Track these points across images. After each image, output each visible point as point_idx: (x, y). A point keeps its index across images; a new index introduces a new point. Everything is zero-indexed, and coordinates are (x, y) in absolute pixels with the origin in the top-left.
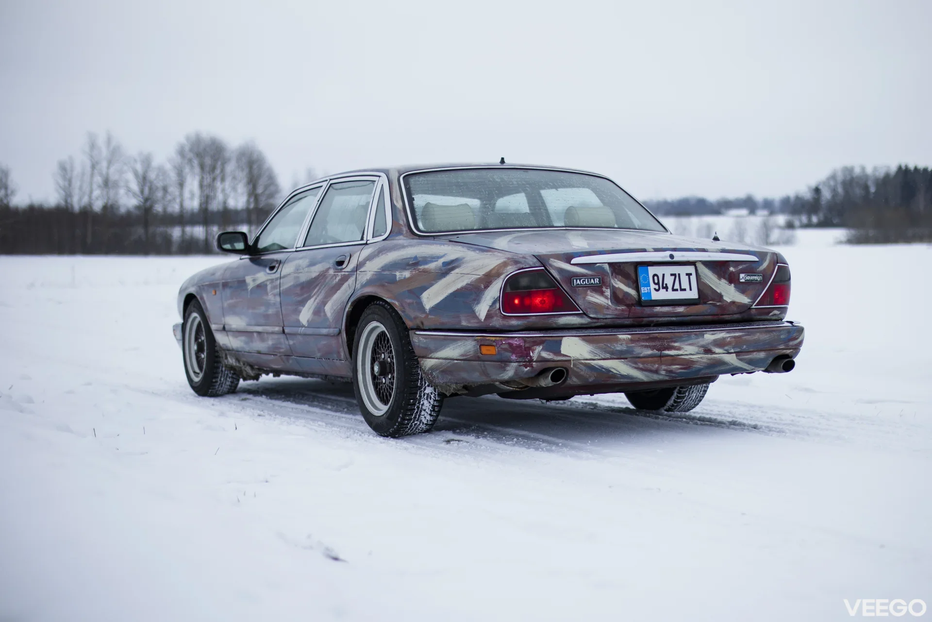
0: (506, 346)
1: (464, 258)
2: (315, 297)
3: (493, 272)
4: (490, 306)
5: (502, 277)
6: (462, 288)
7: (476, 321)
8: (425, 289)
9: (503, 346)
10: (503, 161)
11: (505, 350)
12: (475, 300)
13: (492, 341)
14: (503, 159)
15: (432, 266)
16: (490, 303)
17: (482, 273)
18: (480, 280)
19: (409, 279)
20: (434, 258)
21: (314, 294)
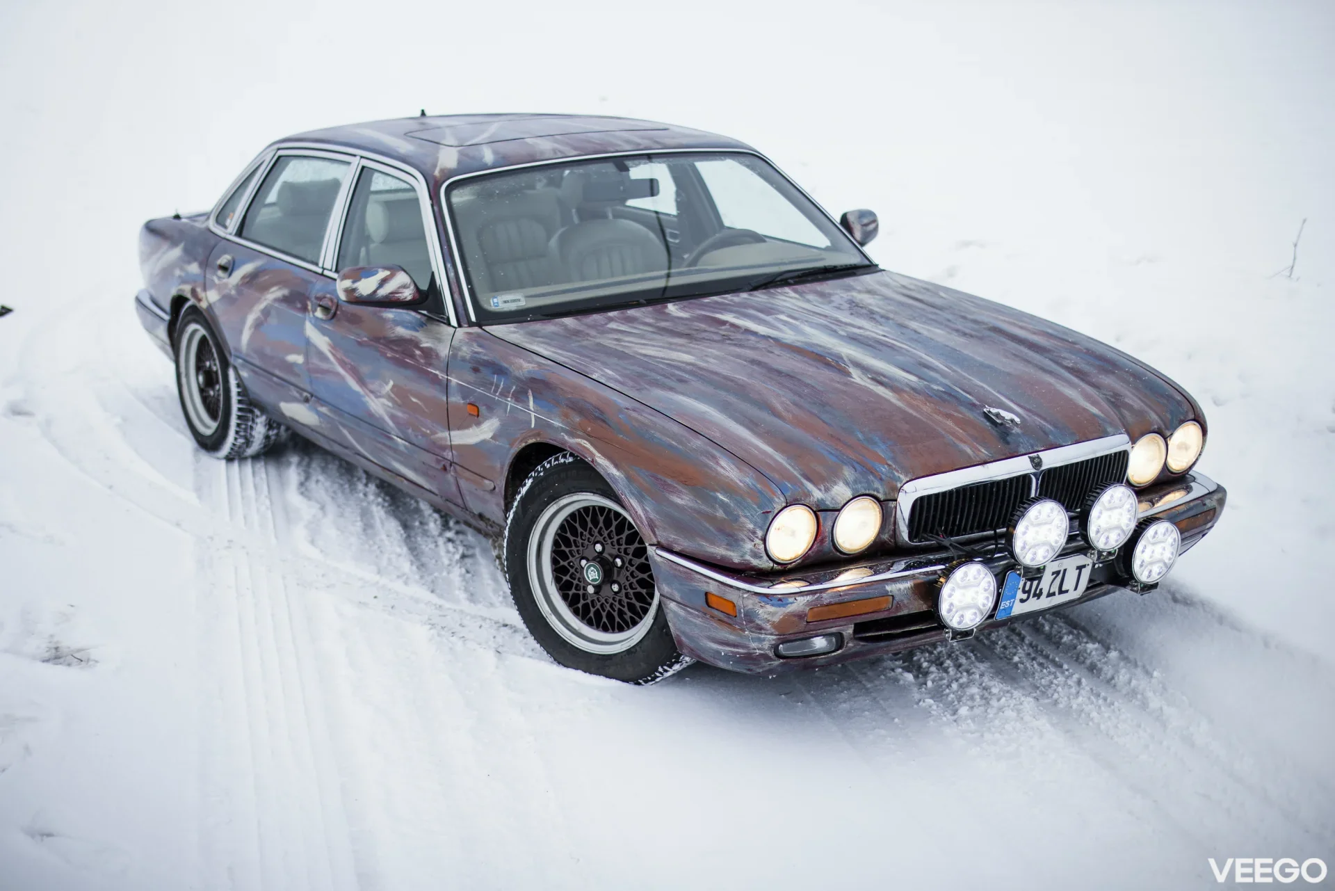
10: (423, 114)
14: (423, 111)
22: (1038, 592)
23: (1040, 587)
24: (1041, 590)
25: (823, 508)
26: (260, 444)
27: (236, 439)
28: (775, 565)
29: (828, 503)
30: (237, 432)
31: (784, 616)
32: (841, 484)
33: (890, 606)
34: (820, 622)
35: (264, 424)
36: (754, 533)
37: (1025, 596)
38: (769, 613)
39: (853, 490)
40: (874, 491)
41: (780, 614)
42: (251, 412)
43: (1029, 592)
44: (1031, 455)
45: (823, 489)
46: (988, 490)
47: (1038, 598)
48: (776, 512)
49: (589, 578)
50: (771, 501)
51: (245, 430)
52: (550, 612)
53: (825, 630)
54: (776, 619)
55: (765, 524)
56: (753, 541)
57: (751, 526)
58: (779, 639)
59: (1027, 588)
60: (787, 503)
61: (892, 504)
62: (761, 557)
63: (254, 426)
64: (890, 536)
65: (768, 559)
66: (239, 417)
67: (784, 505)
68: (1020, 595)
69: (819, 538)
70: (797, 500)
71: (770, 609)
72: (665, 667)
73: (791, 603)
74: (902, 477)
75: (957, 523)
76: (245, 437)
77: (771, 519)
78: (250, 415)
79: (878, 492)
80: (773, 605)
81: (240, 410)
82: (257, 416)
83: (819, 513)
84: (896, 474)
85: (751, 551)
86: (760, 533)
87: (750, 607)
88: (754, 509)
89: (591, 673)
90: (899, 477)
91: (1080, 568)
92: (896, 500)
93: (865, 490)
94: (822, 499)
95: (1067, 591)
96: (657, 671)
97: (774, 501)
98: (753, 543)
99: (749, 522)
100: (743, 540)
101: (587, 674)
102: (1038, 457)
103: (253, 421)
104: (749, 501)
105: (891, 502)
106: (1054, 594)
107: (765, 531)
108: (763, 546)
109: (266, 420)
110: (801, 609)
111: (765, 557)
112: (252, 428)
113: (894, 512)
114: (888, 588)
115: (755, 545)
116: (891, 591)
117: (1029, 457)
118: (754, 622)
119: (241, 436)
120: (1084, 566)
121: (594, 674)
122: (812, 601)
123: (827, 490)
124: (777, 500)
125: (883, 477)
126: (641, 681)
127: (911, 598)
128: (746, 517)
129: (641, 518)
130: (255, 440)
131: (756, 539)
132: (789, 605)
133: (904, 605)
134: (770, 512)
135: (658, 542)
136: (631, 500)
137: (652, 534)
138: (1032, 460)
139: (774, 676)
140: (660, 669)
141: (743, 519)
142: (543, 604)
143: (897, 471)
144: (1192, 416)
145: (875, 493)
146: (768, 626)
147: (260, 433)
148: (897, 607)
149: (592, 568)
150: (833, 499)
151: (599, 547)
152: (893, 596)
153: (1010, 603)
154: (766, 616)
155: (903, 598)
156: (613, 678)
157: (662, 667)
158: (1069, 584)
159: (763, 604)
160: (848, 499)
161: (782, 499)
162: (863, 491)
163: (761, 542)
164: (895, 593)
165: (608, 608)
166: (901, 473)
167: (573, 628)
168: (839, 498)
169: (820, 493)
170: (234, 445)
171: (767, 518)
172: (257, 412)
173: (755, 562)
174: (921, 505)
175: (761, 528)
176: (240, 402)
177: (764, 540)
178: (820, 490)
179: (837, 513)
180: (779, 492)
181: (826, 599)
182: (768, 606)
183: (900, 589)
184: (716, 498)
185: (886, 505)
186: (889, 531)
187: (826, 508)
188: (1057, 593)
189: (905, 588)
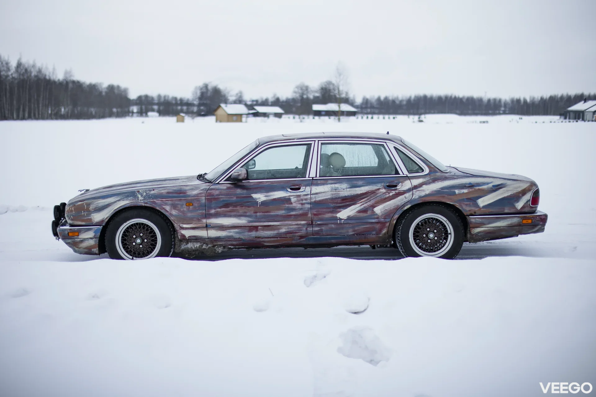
0: (539, 219)
1: (506, 183)
2: (361, 204)
3: (527, 189)
4: (525, 203)
5: (532, 191)
6: (508, 196)
7: (515, 210)
8: (481, 197)
9: (537, 219)
11: (538, 220)
12: (516, 201)
13: (531, 217)
15: (485, 187)
16: (525, 202)
17: (520, 190)
18: (519, 193)
19: (466, 193)
20: (484, 183)
21: (361, 202)
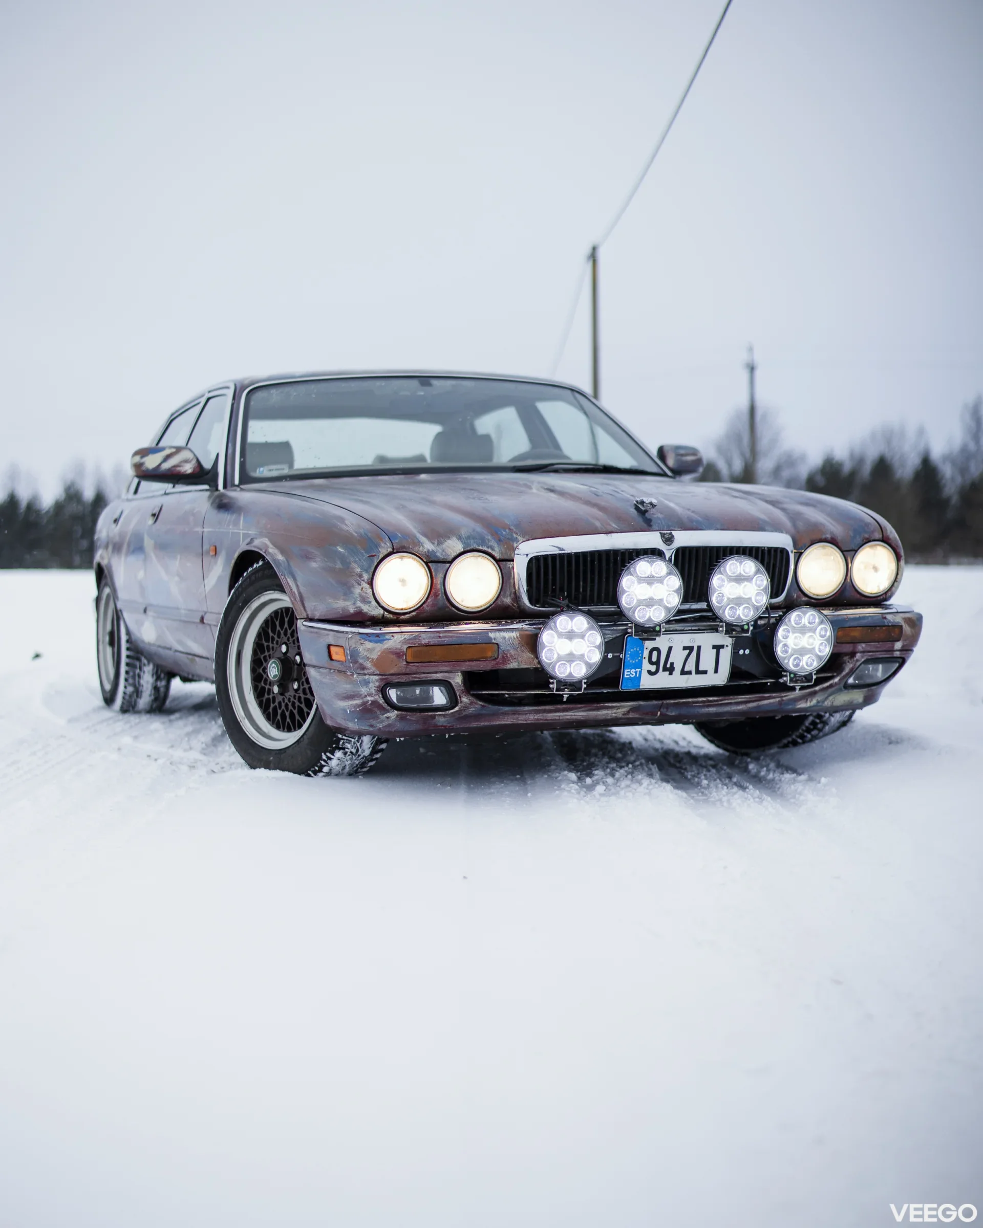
22: (668, 666)
23: (670, 661)
24: (672, 664)
25: (433, 559)
26: (150, 695)
27: (125, 687)
28: (385, 613)
29: (438, 554)
30: (126, 680)
31: (382, 653)
32: (454, 539)
33: (496, 656)
34: (420, 664)
35: (151, 673)
36: (361, 576)
37: (653, 668)
38: (368, 650)
39: (464, 543)
40: (488, 547)
41: (378, 649)
42: (139, 659)
43: (657, 663)
44: (661, 532)
45: (436, 543)
46: (612, 558)
47: (671, 674)
48: (381, 556)
49: (271, 675)
50: (377, 546)
51: (134, 677)
52: (244, 716)
53: (429, 675)
54: (374, 656)
55: (370, 567)
56: (360, 585)
57: (358, 570)
58: (382, 680)
59: (654, 659)
60: (393, 549)
61: (509, 564)
62: (370, 602)
63: (142, 674)
64: (512, 599)
65: (377, 605)
66: (127, 664)
67: (390, 550)
68: (646, 666)
69: (433, 591)
70: (404, 547)
71: (369, 645)
72: (328, 754)
73: (389, 639)
74: (519, 538)
75: (581, 590)
76: (134, 685)
77: (376, 564)
78: (138, 664)
79: (493, 550)
80: (370, 641)
81: (128, 657)
82: (144, 665)
83: (430, 564)
84: (515, 535)
85: (360, 595)
86: (366, 576)
87: (354, 646)
88: (362, 553)
89: (270, 770)
90: (517, 538)
91: (718, 648)
92: (513, 560)
93: (478, 546)
94: (433, 551)
95: (705, 672)
96: (321, 758)
97: (380, 546)
98: (360, 587)
99: (357, 566)
100: (353, 586)
101: (268, 770)
102: (671, 534)
103: (140, 669)
104: (359, 547)
105: (508, 563)
106: (689, 673)
107: (371, 574)
108: (371, 590)
109: (153, 669)
110: (398, 646)
111: (374, 603)
112: (139, 676)
113: (512, 573)
114: (492, 635)
115: (362, 588)
116: (495, 639)
117: (660, 533)
118: (358, 662)
119: (130, 685)
120: (722, 647)
121: (272, 770)
122: (409, 639)
123: (440, 543)
124: (383, 545)
125: (502, 538)
126: (310, 772)
127: (519, 649)
128: (355, 562)
129: (294, 594)
130: (144, 688)
131: (362, 582)
132: (386, 641)
133: (511, 656)
134: (375, 555)
135: (307, 615)
136: (288, 580)
137: (302, 608)
138: (663, 535)
139: (402, 739)
140: (324, 757)
141: (354, 565)
142: (239, 710)
143: (517, 534)
144: (878, 535)
145: (490, 550)
146: (368, 664)
147: (148, 682)
148: (503, 657)
149: (274, 665)
150: (443, 551)
151: (284, 648)
152: (497, 644)
153: (636, 672)
154: (365, 654)
155: (509, 648)
156: (287, 771)
157: (325, 754)
158: (707, 662)
159: (362, 641)
160: (458, 552)
161: (388, 545)
162: (475, 546)
163: (367, 586)
164: (500, 641)
165: (290, 707)
166: (520, 535)
167: (263, 731)
168: (449, 550)
169: (432, 545)
170: (125, 693)
171: (373, 561)
172: (144, 661)
173: (365, 608)
174: (537, 565)
175: (367, 571)
176: (128, 649)
177: (371, 583)
178: (433, 543)
179: (448, 565)
180: (387, 539)
181: (424, 639)
182: (367, 643)
183: (504, 638)
184: (337, 551)
185: (503, 563)
186: (510, 594)
187: (436, 559)
188: (693, 672)
189: (510, 638)
